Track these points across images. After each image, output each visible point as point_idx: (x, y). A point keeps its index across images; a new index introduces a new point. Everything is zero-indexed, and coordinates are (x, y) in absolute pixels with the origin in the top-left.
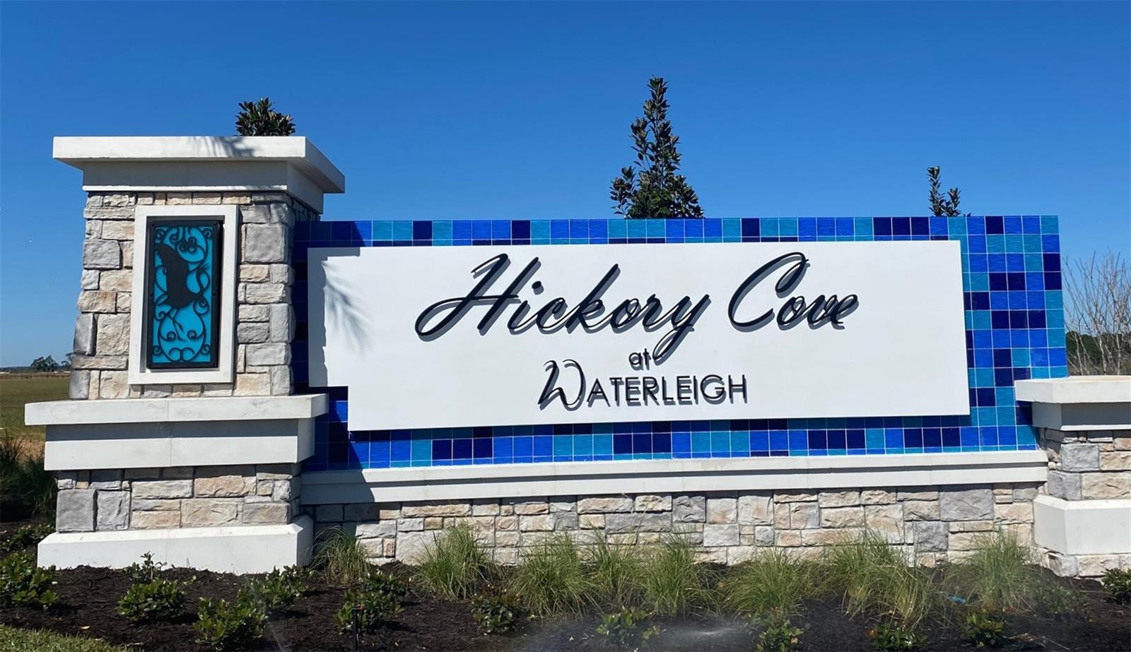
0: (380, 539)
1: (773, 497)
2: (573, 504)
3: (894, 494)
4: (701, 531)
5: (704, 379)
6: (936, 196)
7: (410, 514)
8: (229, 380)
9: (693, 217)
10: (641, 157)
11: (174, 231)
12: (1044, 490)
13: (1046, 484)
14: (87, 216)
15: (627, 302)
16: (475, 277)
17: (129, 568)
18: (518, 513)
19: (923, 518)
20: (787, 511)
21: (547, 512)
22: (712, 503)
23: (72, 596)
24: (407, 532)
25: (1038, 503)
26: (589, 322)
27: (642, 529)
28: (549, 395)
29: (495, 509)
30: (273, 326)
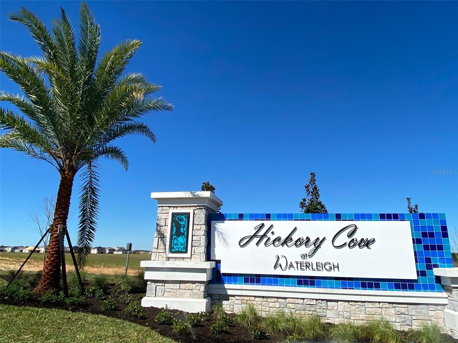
0: (229, 306)
1: (349, 303)
2: (285, 300)
3: (391, 305)
4: (326, 312)
5: (325, 263)
6: (410, 207)
7: (237, 299)
8: (190, 257)
9: (325, 213)
10: (308, 195)
11: (178, 216)
12: (447, 307)
13: (448, 305)
14: (158, 212)
15: (299, 239)
16: (255, 230)
17: (162, 308)
18: (268, 301)
19: (402, 314)
20: (354, 308)
21: (277, 302)
22: (329, 303)
23: (147, 315)
24: (237, 304)
25: (445, 312)
26: (288, 244)
27: (307, 310)
28: (277, 266)
29: (261, 299)
30: (201, 242)
